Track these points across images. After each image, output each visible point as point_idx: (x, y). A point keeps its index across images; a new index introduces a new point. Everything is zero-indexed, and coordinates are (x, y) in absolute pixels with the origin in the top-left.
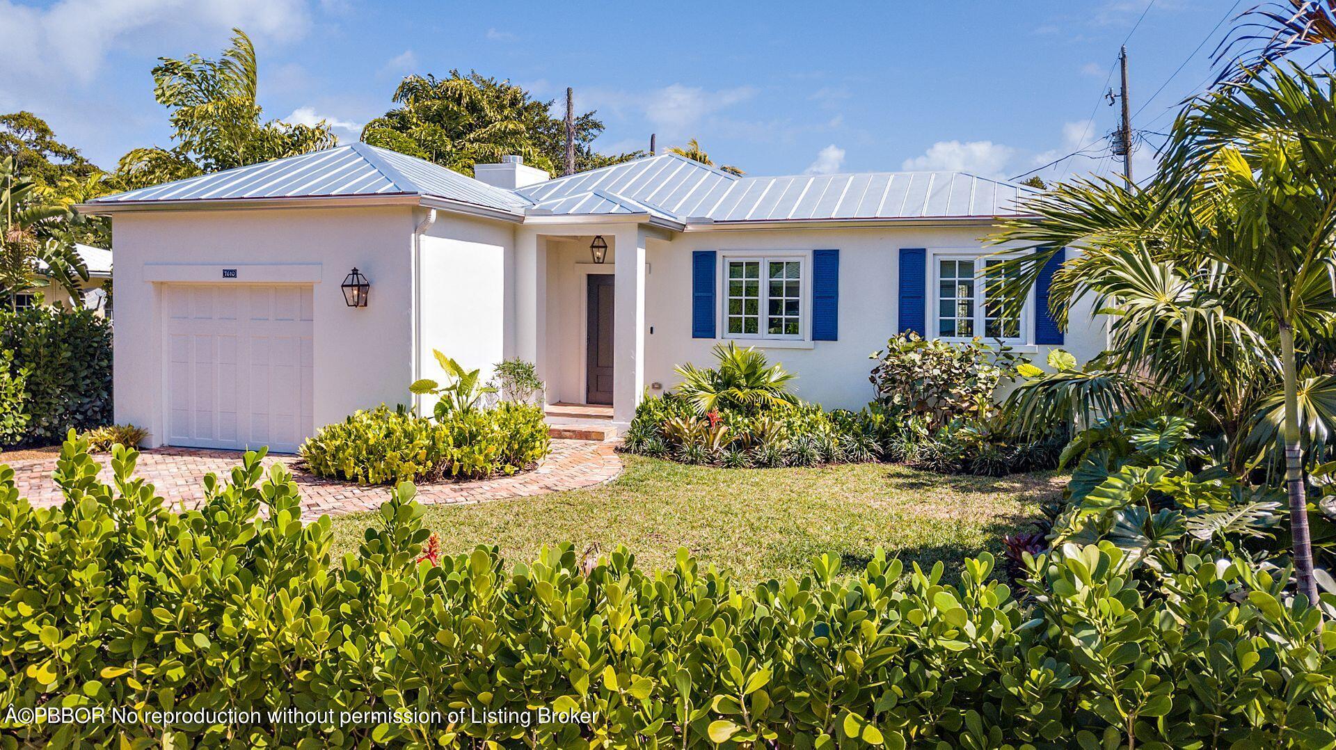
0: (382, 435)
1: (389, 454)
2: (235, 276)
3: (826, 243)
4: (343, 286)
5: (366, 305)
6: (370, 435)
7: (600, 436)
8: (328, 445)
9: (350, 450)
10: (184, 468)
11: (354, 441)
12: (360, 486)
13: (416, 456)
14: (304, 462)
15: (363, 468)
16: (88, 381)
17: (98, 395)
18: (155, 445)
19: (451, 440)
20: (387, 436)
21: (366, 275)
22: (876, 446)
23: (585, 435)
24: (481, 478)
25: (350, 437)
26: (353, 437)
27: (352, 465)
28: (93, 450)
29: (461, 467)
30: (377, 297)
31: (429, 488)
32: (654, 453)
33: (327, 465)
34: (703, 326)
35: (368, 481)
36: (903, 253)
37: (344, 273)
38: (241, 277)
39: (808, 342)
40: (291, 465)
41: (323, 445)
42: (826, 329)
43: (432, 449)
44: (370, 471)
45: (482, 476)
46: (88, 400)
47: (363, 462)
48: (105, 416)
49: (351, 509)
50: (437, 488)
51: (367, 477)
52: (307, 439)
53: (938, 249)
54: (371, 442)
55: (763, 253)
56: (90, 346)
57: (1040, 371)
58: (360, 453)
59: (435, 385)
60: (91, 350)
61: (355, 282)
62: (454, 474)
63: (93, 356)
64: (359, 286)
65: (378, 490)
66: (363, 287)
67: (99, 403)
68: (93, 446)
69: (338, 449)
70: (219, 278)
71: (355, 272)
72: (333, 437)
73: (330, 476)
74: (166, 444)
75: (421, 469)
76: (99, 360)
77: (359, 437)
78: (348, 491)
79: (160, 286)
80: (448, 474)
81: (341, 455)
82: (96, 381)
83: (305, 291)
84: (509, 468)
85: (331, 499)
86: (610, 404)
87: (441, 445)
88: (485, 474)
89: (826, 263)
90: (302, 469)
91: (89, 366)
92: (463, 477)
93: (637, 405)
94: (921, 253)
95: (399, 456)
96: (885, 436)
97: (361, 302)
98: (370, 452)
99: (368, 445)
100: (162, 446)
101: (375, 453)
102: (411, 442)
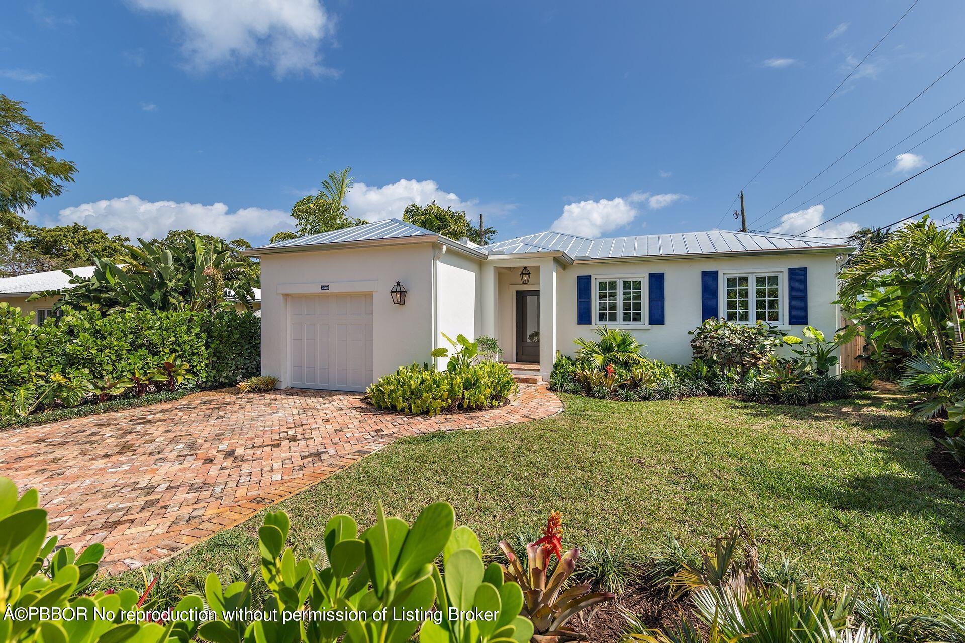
0: (419, 382)
1: (425, 394)
2: (328, 289)
3: (657, 269)
4: (391, 292)
5: (404, 304)
6: (412, 383)
7: (535, 381)
8: (385, 389)
9: (400, 392)
10: (298, 402)
11: (401, 386)
12: (406, 415)
13: (441, 396)
14: (369, 398)
15: (408, 403)
16: (249, 351)
17: (254, 359)
18: (283, 387)
19: (462, 385)
20: (422, 383)
21: (405, 286)
22: (706, 386)
23: (525, 381)
24: (480, 410)
25: (399, 384)
26: (401, 383)
27: (401, 402)
28: (248, 390)
29: (469, 402)
30: (410, 298)
31: (449, 416)
32: (574, 392)
33: (385, 402)
34: (584, 318)
35: (411, 411)
36: (704, 274)
37: (391, 285)
38: (331, 290)
39: (647, 326)
40: (361, 400)
41: (382, 388)
42: (657, 318)
43: (451, 391)
44: (413, 405)
45: (480, 408)
46: (248, 362)
47: (407, 399)
48: (257, 371)
49: (406, 434)
50: (455, 417)
51: (410, 409)
52: (372, 385)
53: (725, 271)
54: (413, 387)
55: (619, 276)
56: (250, 332)
57: (800, 340)
58: (406, 394)
59: (447, 351)
60: (251, 335)
61: (398, 289)
62: (465, 407)
63: (252, 337)
64: (401, 292)
65: (418, 418)
66: (403, 293)
67: (255, 363)
68: (248, 388)
69: (391, 391)
70: (319, 290)
71: (398, 283)
72: (388, 383)
73: (387, 408)
74: (289, 386)
75: (444, 404)
76: (255, 339)
77: (404, 384)
78: (401, 419)
79: (287, 296)
80: (460, 407)
81: (394, 395)
82: (253, 351)
83: (368, 296)
84: (495, 403)
85: (390, 426)
86: (538, 362)
87: (456, 389)
88: (482, 406)
89: (657, 281)
90: (367, 403)
91: (250, 343)
92: (470, 409)
93: (554, 362)
94: (715, 274)
95: (431, 396)
96: (711, 379)
97: (402, 302)
98: (412, 393)
99: (411, 389)
100: (287, 387)
101: (416, 394)
102: (438, 387)
